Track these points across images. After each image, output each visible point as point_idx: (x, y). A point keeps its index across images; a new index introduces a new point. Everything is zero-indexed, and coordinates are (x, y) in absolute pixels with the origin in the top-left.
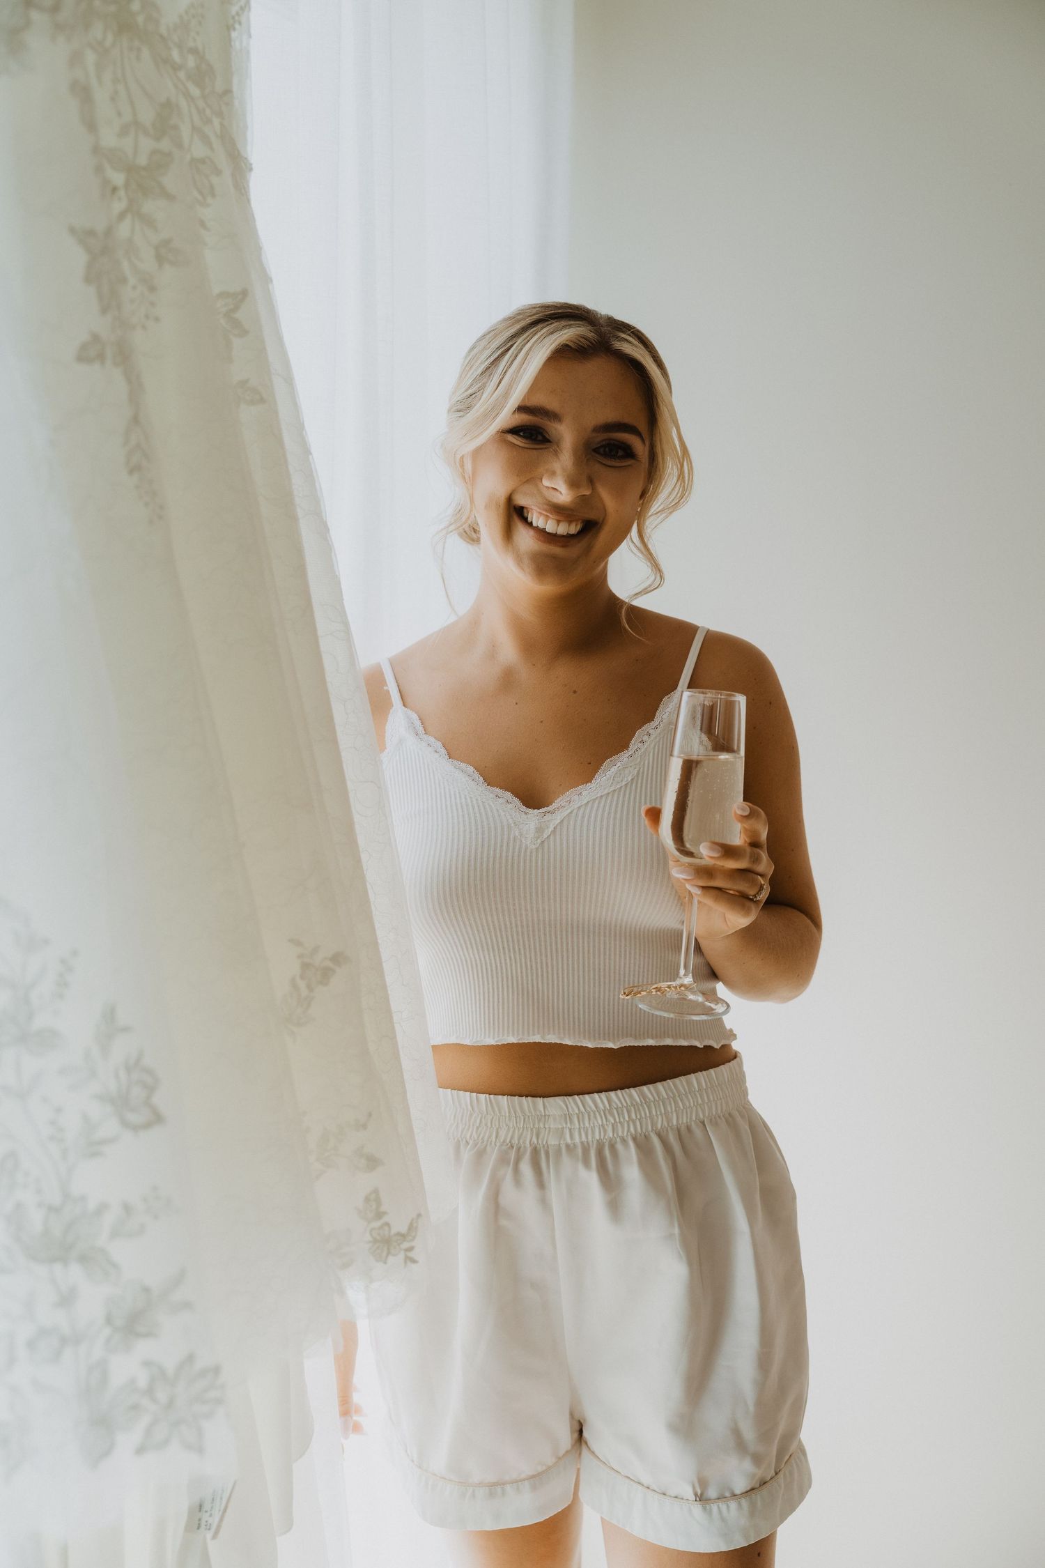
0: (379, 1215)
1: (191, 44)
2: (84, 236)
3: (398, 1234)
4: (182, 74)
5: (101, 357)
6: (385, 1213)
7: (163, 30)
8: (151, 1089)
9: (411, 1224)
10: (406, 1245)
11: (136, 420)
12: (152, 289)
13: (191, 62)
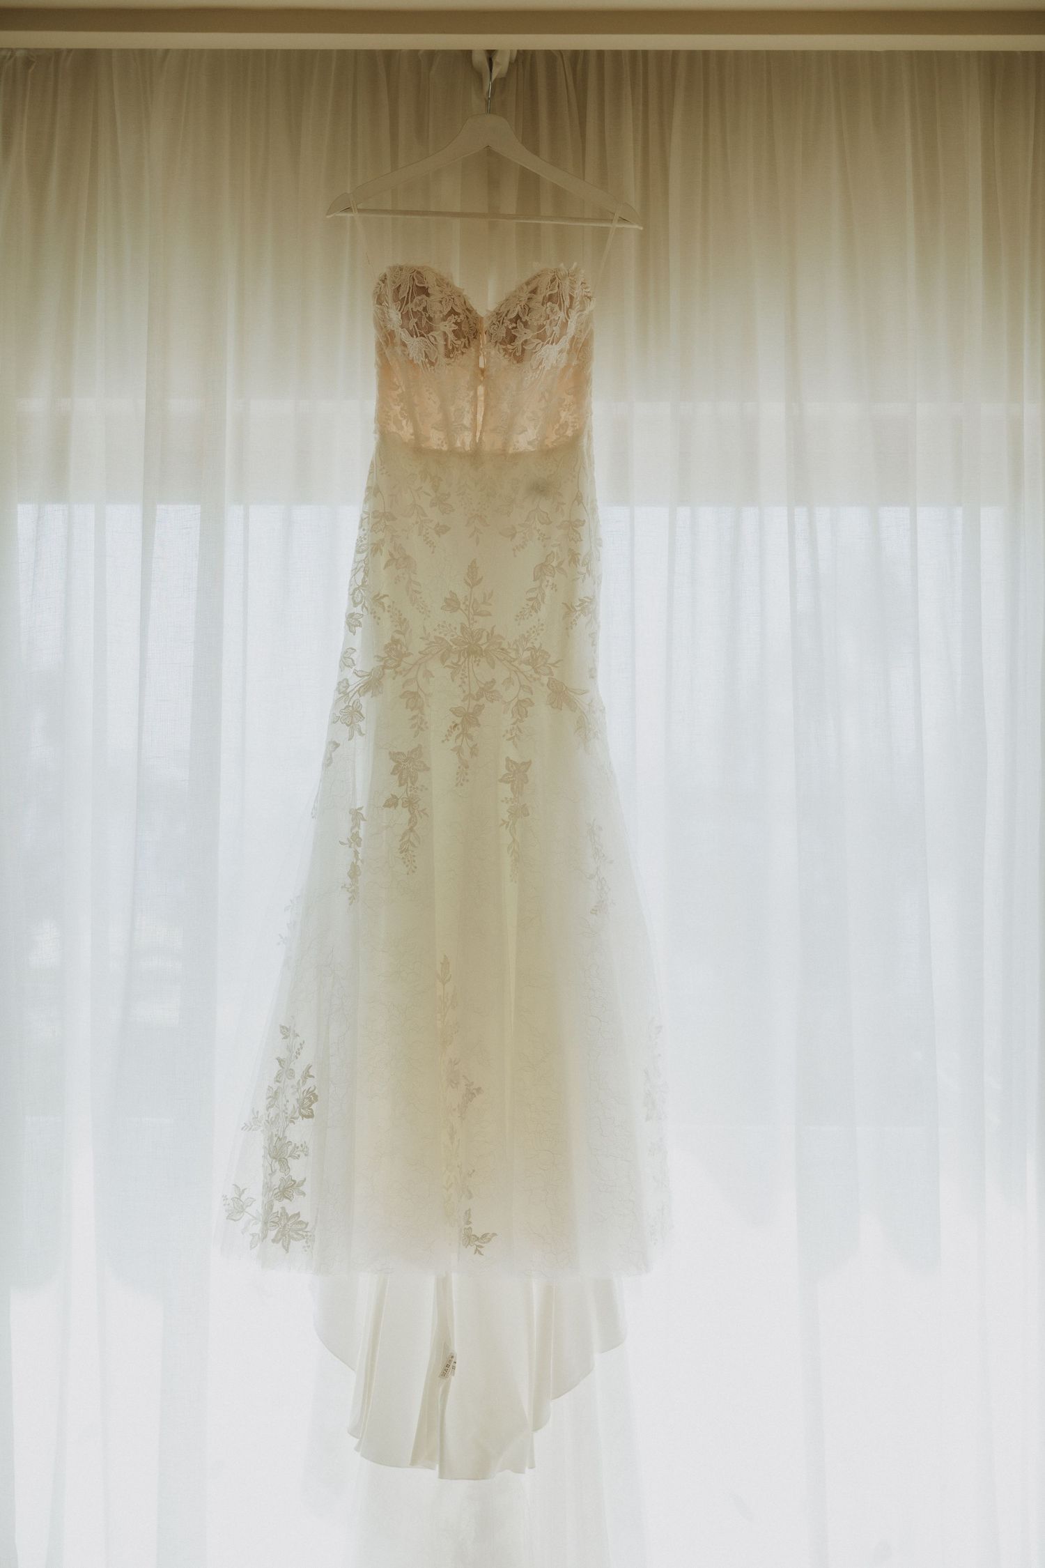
0: (468, 1222)
1: (529, 645)
2: (394, 756)
3: (475, 1236)
4: (516, 663)
5: (396, 805)
6: (471, 1223)
7: (505, 645)
8: (313, 1103)
9: (484, 1236)
10: (477, 1243)
11: (411, 830)
12: (467, 767)
13: (527, 654)
